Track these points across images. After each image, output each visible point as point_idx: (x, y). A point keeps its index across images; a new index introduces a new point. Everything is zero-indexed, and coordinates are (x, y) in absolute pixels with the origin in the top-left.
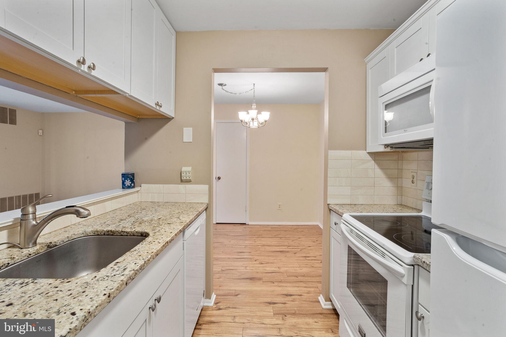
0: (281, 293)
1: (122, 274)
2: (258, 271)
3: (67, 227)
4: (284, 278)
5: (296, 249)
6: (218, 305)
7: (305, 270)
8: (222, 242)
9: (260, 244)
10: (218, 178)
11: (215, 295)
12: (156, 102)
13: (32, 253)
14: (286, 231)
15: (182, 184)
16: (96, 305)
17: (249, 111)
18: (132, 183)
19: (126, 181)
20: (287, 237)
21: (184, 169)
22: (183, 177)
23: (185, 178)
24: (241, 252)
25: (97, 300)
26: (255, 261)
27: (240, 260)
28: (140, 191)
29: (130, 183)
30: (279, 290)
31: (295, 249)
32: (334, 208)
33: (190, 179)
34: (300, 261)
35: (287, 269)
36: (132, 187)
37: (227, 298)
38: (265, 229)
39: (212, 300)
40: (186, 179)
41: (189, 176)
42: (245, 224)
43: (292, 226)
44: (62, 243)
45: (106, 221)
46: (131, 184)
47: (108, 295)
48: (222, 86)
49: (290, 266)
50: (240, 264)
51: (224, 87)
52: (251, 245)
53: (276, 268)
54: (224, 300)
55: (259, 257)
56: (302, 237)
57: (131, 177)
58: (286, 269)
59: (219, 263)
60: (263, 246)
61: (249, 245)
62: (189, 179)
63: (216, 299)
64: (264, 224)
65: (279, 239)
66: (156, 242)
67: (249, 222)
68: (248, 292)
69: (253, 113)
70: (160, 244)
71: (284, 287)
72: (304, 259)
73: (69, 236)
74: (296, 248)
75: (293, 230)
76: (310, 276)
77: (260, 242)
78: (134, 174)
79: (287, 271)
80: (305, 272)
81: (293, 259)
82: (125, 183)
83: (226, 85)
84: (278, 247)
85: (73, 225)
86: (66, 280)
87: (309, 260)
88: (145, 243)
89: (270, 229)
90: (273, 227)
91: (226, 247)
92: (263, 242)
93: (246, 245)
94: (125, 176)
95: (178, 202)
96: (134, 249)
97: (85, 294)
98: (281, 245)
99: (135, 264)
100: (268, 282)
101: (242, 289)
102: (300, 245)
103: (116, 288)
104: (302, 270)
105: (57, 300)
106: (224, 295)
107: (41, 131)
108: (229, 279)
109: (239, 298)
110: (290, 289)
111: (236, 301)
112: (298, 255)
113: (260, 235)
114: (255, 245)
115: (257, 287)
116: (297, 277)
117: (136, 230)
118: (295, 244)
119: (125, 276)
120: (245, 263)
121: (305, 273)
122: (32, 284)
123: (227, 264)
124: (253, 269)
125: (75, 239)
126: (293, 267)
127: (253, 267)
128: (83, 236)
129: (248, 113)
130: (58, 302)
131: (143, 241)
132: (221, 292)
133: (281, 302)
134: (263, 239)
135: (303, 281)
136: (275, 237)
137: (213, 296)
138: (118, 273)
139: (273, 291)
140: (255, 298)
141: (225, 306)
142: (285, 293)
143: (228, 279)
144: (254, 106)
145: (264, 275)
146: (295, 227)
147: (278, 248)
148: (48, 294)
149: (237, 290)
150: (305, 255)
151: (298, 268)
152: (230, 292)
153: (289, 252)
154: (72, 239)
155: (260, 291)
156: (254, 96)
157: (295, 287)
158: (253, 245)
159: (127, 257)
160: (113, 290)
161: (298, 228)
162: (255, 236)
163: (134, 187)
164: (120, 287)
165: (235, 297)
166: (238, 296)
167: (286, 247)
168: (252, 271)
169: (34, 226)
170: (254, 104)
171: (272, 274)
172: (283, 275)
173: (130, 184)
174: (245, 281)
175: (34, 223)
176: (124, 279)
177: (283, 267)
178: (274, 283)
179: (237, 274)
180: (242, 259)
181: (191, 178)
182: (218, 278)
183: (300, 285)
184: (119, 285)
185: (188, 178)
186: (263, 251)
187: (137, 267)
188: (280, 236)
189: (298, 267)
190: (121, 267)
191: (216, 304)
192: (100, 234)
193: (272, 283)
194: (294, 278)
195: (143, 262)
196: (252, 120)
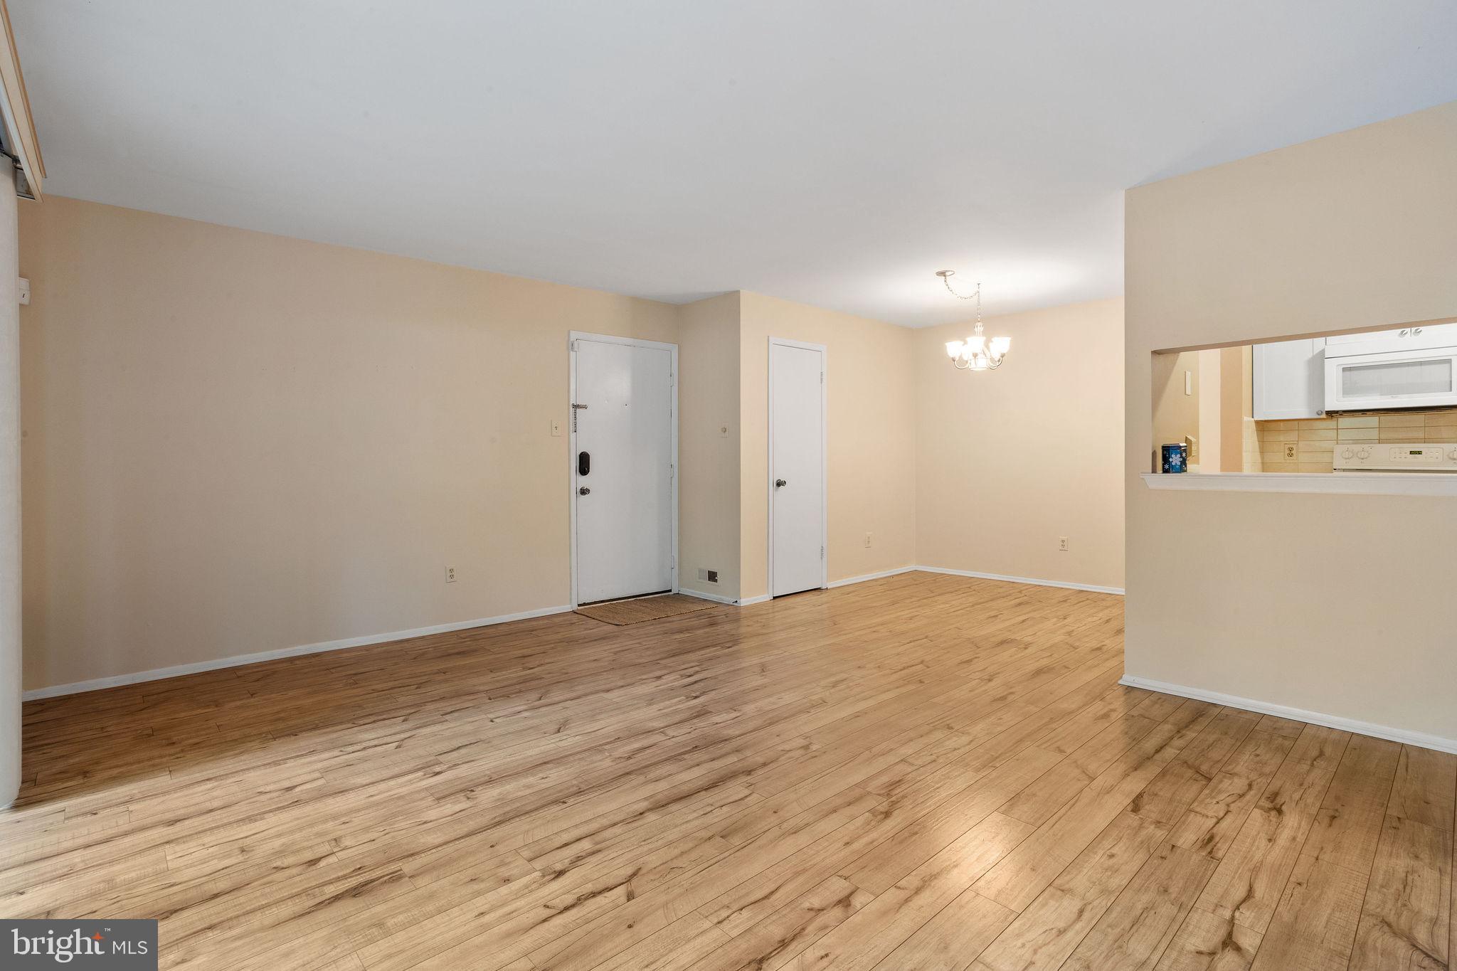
17: (965, 338)
69: (975, 342)
129: (966, 343)
144: (979, 328)
156: (979, 309)
170: (979, 324)
196: (975, 355)
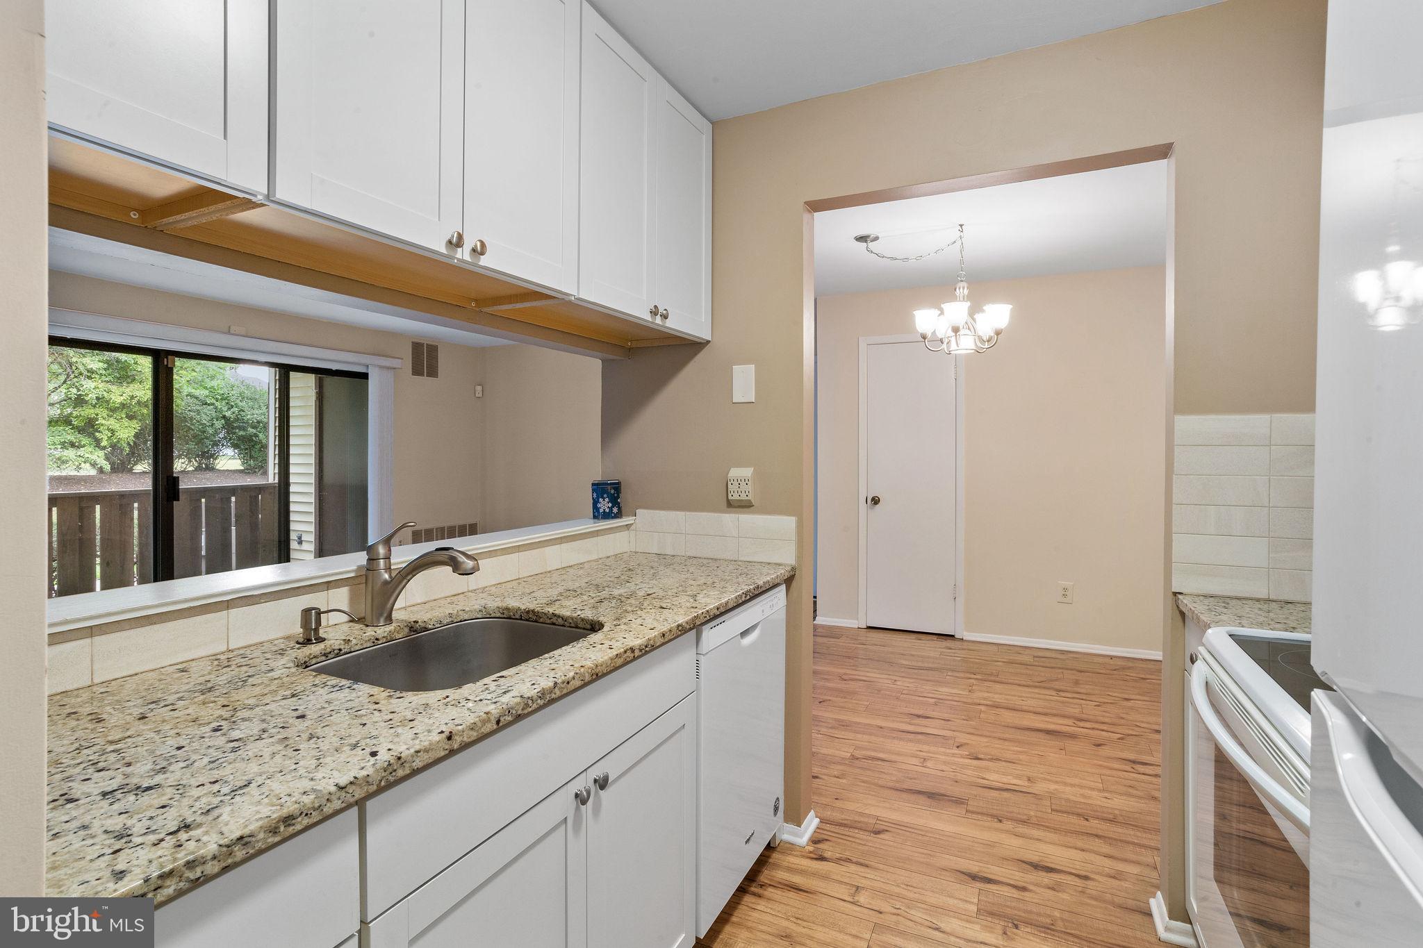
0: (1016, 857)
1: (494, 701)
2: (959, 777)
3: (458, 594)
4: (1039, 814)
5: (1104, 733)
6: (818, 846)
7: (1118, 803)
8: (872, 679)
9: (985, 699)
10: (873, 499)
11: (817, 820)
12: (652, 307)
13: (380, 637)
14: (1081, 672)
15: (730, 513)
16: (417, 748)
17: (942, 306)
18: (613, 507)
19: (601, 500)
20: (1082, 691)
21: (735, 473)
22: (732, 493)
23: (736, 497)
24: (919, 716)
25: (423, 739)
26: (958, 747)
27: (912, 736)
28: (633, 527)
29: (610, 505)
30: (1013, 844)
31: (1103, 730)
32: (1190, 606)
33: (750, 500)
34: (1108, 772)
35: (1056, 790)
36: (613, 515)
37: (848, 833)
38: (1011, 658)
39: (805, 831)
40: (739, 498)
41: (747, 492)
42: (953, 636)
43: (1107, 660)
44: (439, 625)
45: (535, 589)
46: (611, 509)
47: (447, 734)
48: (866, 241)
49: (1069, 780)
50: (911, 747)
51: (871, 245)
52: (957, 699)
53: (1018, 777)
54: (840, 836)
55: (974, 738)
56: (1138, 697)
57: (612, 491)
58: (1053, 787)
59: (851, 735)
60: (995, 709)
61: (951, 698)
62: (747, 498)
63: (819, 831)
64: (1011, 643)
65: (1054, 693)
66: (606, 646)
67: (965, 633)
68: (913, 831)
69: (956, 311)
70: (610, 651)
71: (1031, 839)
72: (1128, 768)
73: (451, 612)
74: (1105, 728)
75: (1108, 672)
76: (1136, 826)
77: (986, 695)
78: (619, 483)
79: (1054, 794)
80: (1119, 807)
81: (1085, 760)
82: (599, 505)
83: (876, 238)
84: (1043, 718)
85: (471, 591)
86: (398, 694)
87: (1143, 774)
88: (580, 645)
89: (1027, 659)
90: (1041, 654)
91: (880, 696)
92: (996, 696)
93: (941, 697)
94: (600, 489)
95: (719, 557)
96: (551, 654)
97: (411, 724)
98: (1054, 712)
99: (533, 684)
100: (982, 814)
101: (899, 819)
102: (1122, 721)
103: (468, 724)
104: (1109, 801)
105: (364, 725)
106: (841, 825)
107: (479, 388)
108: (866, 785)
109: (884, 842)
110: (1049, 849)
111: (873, 849)
112: (1105, 751)
113: (991, 675)
114: (969, 701)
115: (943, 822)
116: (1087, 820)
117: (582, 616)
118: (1103, 716)
119: (498, 704)
120: (925, 748)
121: (1116, 812)
122: (347, 690)
123: (870, 742)
124: (944, 767)
125: (466, 620)
126: (1081, 787)
127: (945, 763)
128: (480, 616)
129: (942, 313)
130: (364, 728)
131: (581, 640)
132: (837, 816)
133: (1011, 882)
134: (998, 686)
135: (1105, 837)
136: (1041, 685)
137: (811, 821)
138: (489, 697)
139: (991, 845)
140: (930, 852)
141: (838, 855)
142: (1034, 858)
143: (863, 784)
144: (963, 290)
145: (976, 791)
146: (1119, 663)
147: (1042, 721)
148: (359, 712)
149: (881, 819)
150: (1132, 756)
151: (1094, 794)
152: (862, 819)
153: (1076, 737)
154: (459, 620)
155: (951, 834)
156: (962, 262)
157: (1071, 847)
158: (962, 699)
159: (527, 668)
160: (460, 728)
161: (1129, 668)
162: (975, 677)
163: (619, 515)
164: (479, 724)
165: (872, 837)
166: (881, 836)
167: (1070, 722)
168: (940, 775)
169: (386, 583)
170: (961, 284)
171: (1002, 792)
172: (1036, 804)
173: (608, 507)
174: (913, 797)
175: (386, 576)
176: (493, 711)
177: (1045, 779)
178: (1000, 821)
179: (892, 774)
180: (920, 737)
181: (750, 498)
182: (838, 777)
183: (1092, 848)
184: (477, 719)
185: (743, 497)
186: (990, 723)
187: (532, 693)
188: (1057, 685)
189: (1099, 790)
190: (503, 687)
191: (815, 843)
192: (513, 617)
193: (996, 820)
194: (1074, 820)
195: (551, 684)
196: (956, 330)
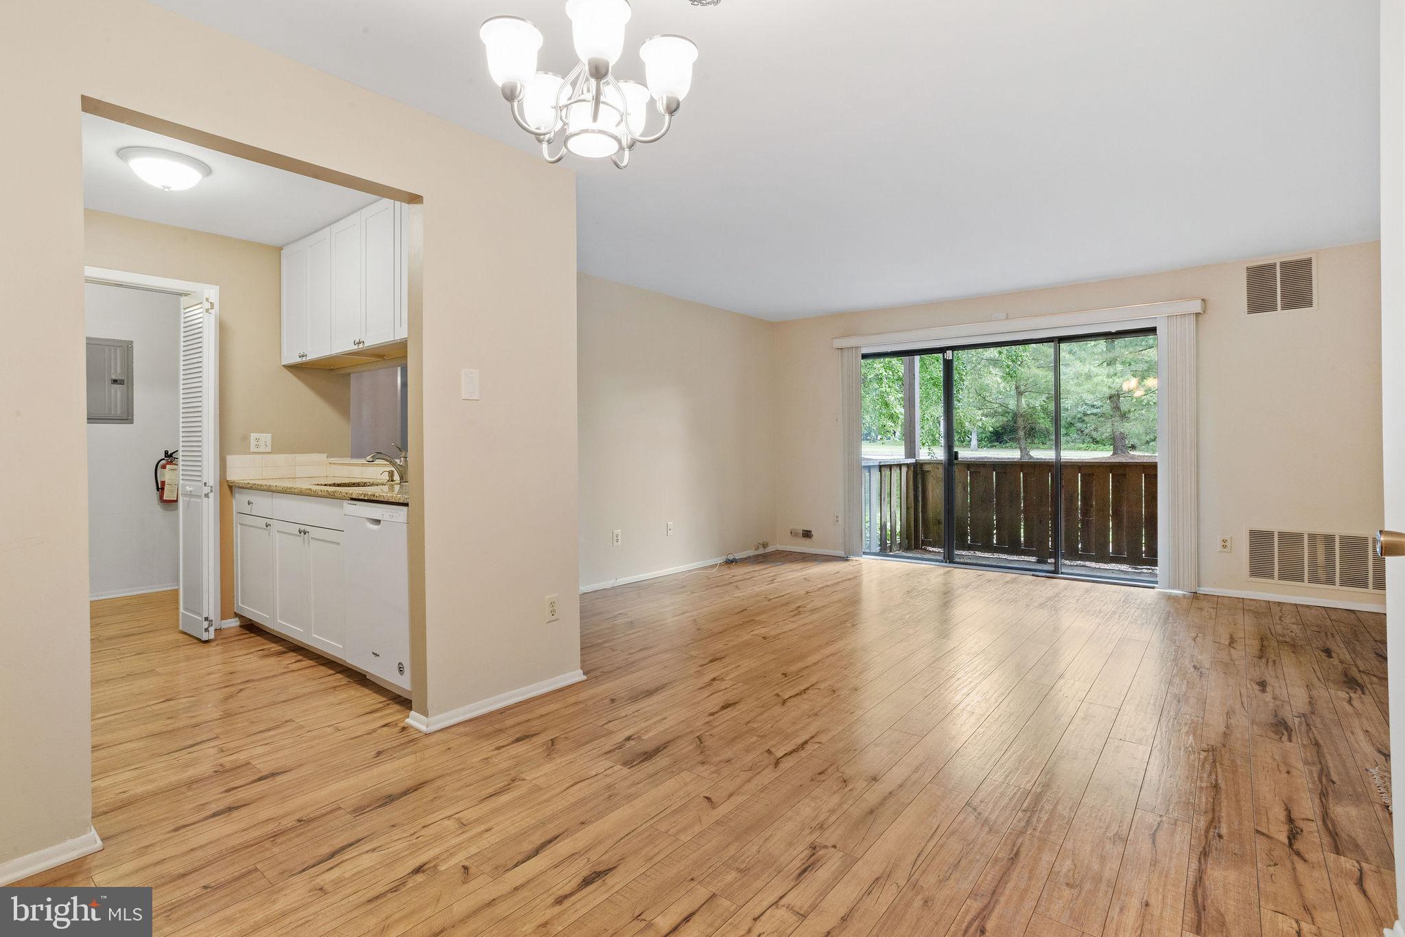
133: (239, 789)
168: (423, 822)
178: (299, 821)
180: (527, 847)
193: (305, 819)
